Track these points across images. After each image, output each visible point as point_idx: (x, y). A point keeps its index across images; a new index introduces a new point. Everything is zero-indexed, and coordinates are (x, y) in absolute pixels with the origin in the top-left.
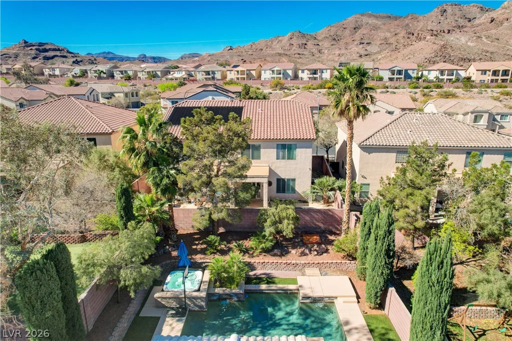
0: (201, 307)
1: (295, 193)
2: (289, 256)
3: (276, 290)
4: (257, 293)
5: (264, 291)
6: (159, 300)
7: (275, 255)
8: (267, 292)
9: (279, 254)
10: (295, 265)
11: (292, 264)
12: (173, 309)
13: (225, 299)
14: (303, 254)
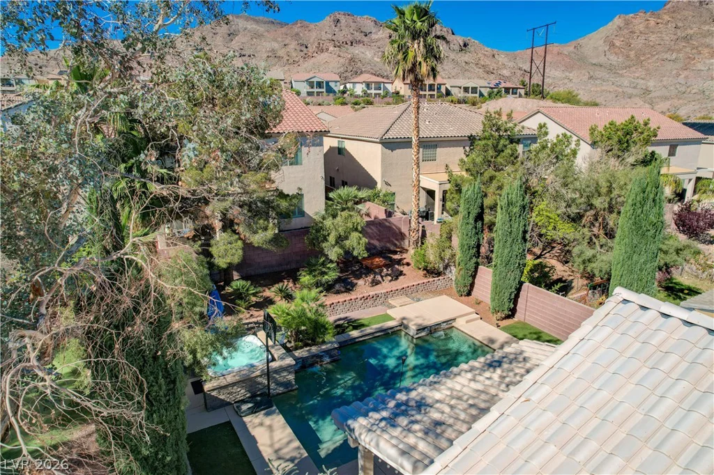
0: (286, 384)
1: (304, 216)
2: (358, 289)
3: (373, 333)
4: (348, 345)
5: (357, 340)
6: (214, 393)
7: (338, 292)
8: (361, 339)
9: (343, 290)
10: (375, 298)
11: (371, 296)
12: (243, 402)
13: (312, 365)
14: (375, 283)
